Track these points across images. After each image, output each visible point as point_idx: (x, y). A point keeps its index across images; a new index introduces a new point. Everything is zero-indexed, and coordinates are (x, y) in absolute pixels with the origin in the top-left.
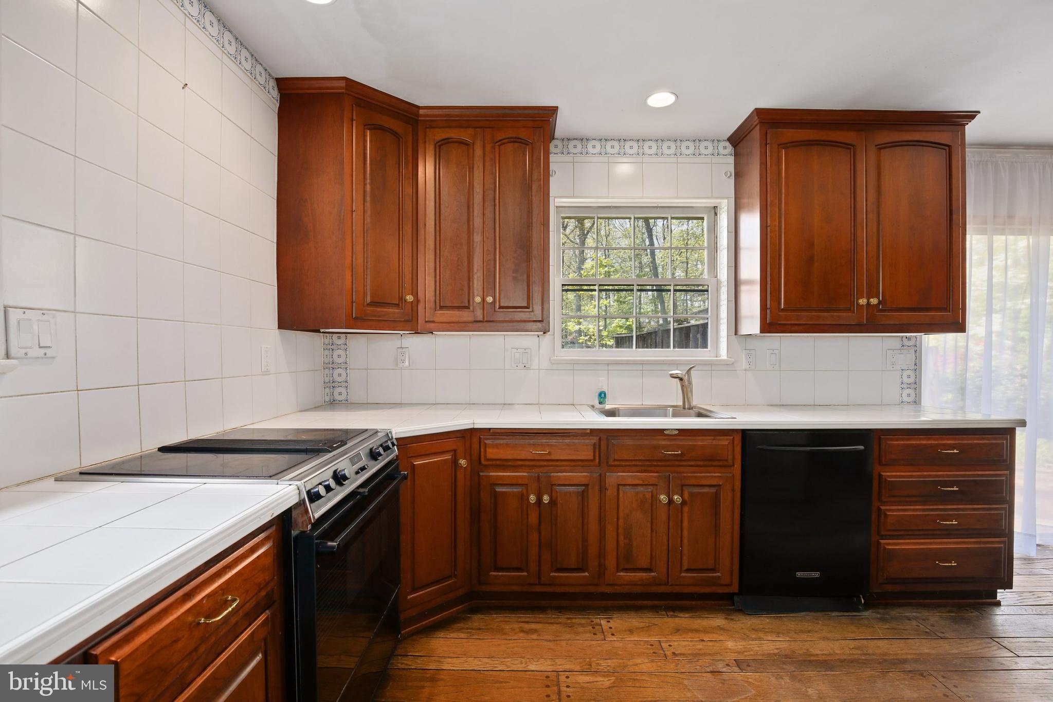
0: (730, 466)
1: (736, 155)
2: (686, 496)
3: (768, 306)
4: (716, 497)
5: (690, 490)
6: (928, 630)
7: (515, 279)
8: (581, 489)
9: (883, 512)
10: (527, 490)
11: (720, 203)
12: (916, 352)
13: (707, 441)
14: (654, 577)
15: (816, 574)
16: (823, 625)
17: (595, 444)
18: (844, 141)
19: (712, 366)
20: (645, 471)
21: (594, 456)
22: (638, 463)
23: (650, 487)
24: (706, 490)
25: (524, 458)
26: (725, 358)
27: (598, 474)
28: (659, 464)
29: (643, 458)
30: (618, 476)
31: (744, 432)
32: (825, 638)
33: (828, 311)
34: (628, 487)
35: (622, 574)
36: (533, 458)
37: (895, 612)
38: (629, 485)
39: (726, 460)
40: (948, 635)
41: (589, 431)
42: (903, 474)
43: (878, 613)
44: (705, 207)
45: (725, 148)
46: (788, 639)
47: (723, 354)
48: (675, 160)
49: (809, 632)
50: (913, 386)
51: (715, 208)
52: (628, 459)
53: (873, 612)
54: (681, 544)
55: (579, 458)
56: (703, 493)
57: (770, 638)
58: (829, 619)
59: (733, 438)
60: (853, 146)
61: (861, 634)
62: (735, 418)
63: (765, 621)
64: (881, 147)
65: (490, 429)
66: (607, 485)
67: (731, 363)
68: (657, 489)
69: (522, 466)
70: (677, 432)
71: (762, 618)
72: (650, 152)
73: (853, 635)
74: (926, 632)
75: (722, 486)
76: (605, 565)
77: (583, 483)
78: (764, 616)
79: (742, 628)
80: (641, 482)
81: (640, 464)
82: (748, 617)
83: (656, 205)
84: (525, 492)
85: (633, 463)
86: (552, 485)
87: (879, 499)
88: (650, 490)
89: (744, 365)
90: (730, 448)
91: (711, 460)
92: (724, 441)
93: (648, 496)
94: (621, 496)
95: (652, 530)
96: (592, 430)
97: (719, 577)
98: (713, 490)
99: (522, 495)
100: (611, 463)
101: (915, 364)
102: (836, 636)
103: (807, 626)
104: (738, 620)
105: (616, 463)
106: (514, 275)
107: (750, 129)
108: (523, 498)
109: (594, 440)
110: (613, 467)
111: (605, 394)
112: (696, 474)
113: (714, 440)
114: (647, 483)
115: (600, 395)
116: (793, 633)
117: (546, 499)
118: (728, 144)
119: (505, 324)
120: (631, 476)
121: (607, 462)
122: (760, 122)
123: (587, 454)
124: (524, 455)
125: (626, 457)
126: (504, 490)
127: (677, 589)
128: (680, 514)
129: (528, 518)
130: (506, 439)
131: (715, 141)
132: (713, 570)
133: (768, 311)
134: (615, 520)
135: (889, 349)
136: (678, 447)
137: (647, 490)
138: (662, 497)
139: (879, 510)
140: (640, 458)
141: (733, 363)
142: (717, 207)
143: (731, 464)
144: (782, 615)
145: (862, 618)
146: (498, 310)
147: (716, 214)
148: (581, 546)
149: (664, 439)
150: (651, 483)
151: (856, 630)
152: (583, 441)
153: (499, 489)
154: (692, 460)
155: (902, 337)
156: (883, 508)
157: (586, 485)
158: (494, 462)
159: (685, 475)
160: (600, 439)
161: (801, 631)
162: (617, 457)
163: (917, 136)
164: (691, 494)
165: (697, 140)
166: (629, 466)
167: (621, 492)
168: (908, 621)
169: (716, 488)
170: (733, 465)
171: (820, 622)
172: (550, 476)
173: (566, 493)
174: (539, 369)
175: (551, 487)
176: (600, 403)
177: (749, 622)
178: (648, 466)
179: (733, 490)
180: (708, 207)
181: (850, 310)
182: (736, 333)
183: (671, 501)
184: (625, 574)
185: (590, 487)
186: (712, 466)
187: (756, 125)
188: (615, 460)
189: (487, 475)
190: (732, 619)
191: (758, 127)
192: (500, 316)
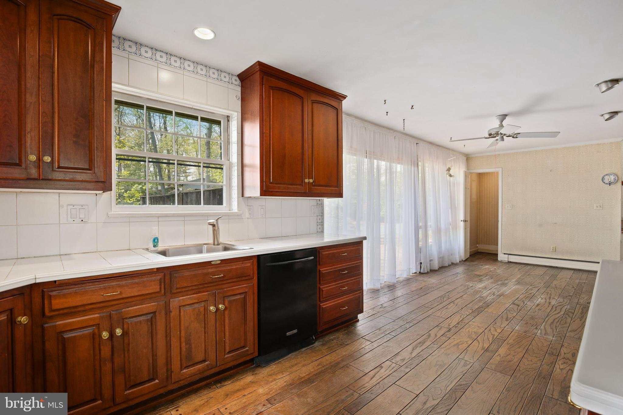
0: (252, 279)
1: (242, 87)
2: (226, 303)
3: (264, 180)
4: (245, 299)
5: (229, 299)
6: (341, 343)
7: (75, 143)
8: (149, 317)
9: (321, 289)
10: (99, 328)
11: (232, 114)
12: (322, 207)
13: (238, 265)
14: (207, 365)
15: (295, 331)
16: (301, 358)
17: (161, 279)
18: (298, 94)
19: (230, 216)
20: (199, 292)
21: (160, 288)
22: (194, 288)
23: (203, 303)
24: (238, 297)
25: (95, 302)
26: (236, 211)
27: (164, 302)
28: (209, 285)
29: (198, 284)
30: (180, 300)
31: (258, 256)
32: (304, 365)
33: (292, 184)
34: (187, 306)
35: (185, 371)
36: (104, 300)
37: (327, 338)
38: (188, 305)
39: (250, 276)
40: (348, 343)
41: (155, 270)
42: (328, 268)
43: (320, 342)
44: (222, 115)
45: (236, 80)
46: (288, 373)
47: (235, 208)
48: (205, 79)
49: (296, 365)
50: (321, 224)
51: (228, 117)
52: (187, 286)
53: (318, 342)
54: (224, 336)
55: (147, 292)
56: (237, 299)
57: (279, 377)
58: (302, 354)
59: (253, 262)
60: (302, 98)
61: (318, 356)
62: (253, 248)
63: (273, 368)
64: (313, 102)
65: (55, 281)
66: (171, 309)
67: (240, 214)
68: (207, 304)
69: (93, 308)
70: (220, 262)
71: (271, 366)
72: (189, 69)
73: (315, 358)
74: (341, 344)
75: (247, 292)
76: (171, 369)
77: (151, 311)
78: (272, 364)
79: (264, 377)
80: (196, 301)
81: (196, 288)
82: (264, 369)
83: (191, 107)
84: (96, 331)
85: (191, 288)
86: (123, 319)
87: (320, 283)
88: (203, 305)
89: (247, 215)
90: (251, 267)
91: (241, 277)
92: (248, 264)
93: (202, 309)
94: (182, 314)
95: (205, 333)
96: (158, 269)
97: (247, 350)
98: (243, 296)
99: (94, 334)
100: (174, 291)
101: (322, 213)
102: (308, 362)
103: (294, 362)
104: (260, 373)
105: (178, 291)
106: (74, 139)
107: (253, 73)
108: (95, 337)
109: (159, 277)
110: (174, 295)
111: (158, 239)
112: (232, 288)
113: (242, 263)
114: (201, 300)
115: (154, 240)
116: (289, 369)
117: (119, 332)
118: (237, 79)
119: (65, 183)
120: (188, 298)
121: (171, 291)
122: (260, 70)
123: (154, 287)
124: (95, 298)
125: (185, 285)
126: (73, 335)
127: (223, 367)
128: (223, 317)
129: (100, 353)
130: (75, 288)
131: (230, 74)
132: (244, 347)
133: (264, 183)
134: (179, 333)
135: (312, 206)
136: (222, 272)
137: (201, 306)
138: (212, 308)
139: (320, 288)
140: (196, 284)
141: (241, 215)
142: (229, 116)
143: (252, 278)
144: (281, 360)
145: (315, 347)
146: (57, 170)
147: (228, 121)
148: (151, 362)
149: (211, 268)
150: (203, 300)
151: (315, 355)
152: (150, 278)
153: (66, 336)
154: (230, 279)
155: (317, 199)
156: (321, 287)
157: (154, 313)
158: (61, 312)
159: (226, 289)
160: (165, 274)
161: (293, 366)
162: (178, 286)
163: (326, 100)
164: (230, 302)
165: (220, 71)
166: (188, 291)
167: (182, 311)
168: (332, 341)
169: (244, 294)
170: (253, 278)
171: (299, 357)
172: (122, 312)
173: (136, 323)
174: (97, 223)
175: (122, 321)
176: (154, 246)
177: (266, 372)
178: (201, 288)
179: (254, 293)
180: (224, 115)
181: (301, 185)
182: (243, 196)
183: (218, 309)
184: (187, 370)
185: (157, 313)
186: (241, 281)
187: (257, 71)
188: (177, 289)
189: (53, 326)
190: (256, 374)
191: (258, 73)
192: (58, 175)
